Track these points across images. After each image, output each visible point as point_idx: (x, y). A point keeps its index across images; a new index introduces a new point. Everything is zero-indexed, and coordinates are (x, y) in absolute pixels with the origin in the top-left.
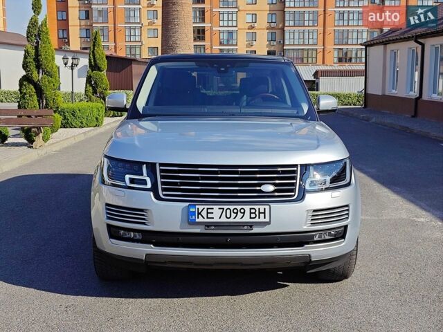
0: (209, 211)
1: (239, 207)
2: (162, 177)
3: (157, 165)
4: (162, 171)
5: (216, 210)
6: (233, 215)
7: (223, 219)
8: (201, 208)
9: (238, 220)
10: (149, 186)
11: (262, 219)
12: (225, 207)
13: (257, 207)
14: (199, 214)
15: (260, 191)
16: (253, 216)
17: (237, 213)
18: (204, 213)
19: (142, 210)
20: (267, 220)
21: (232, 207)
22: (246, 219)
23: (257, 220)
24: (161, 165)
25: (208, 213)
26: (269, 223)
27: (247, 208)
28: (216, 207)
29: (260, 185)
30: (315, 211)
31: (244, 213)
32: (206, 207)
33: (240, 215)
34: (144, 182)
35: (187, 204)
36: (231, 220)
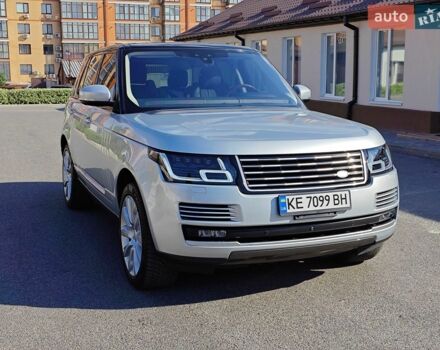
0: (299, 200)
1: (324, 195)
2: (245, 170)
3: (237, 158)
4: (243, 163)
5: (305, 199)
6: (320, 203)
7: (312, 208)
8: (290, 198)
9: (324, 207)
10: (230, 179)
11: (344, 205)
12: (312, 196)
13: (339, 193)
14: (290, 204)
15: (337, 178)
16: (337, 202)
17: (323, 201)
18: (294, 203)
19: (226, 206)
20: (348, 205)
21: (318, 195)
22: (331, 206)
23: (340, 206)
24: (240, 157)
25: (297, 203)
26: (350, 208)
27: (331, 195)
28: (304, 196)
29: (336, 172)
30: (378, 194)
31: (329, 200)
32: (295, 197)
33: (326, 202)
34: (224, 176)
35: (277, 196)
36: (318, 208)
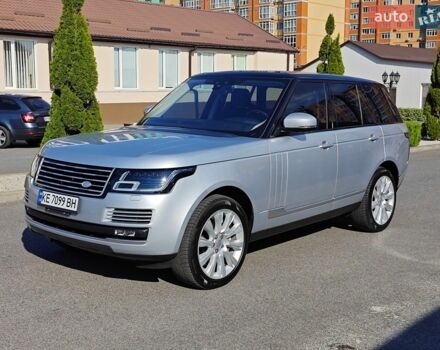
0: (48, 196)
1: (62, 196)
3: (43, 159)
4: (43, 163)
5: (51, 196)
6: (59, 202)
7: (53, 205)
8: (45, 193)
9: (60, 206)
11: (73, 209)
12: (56, 195)
13: (72, 198)
15: (80, 186)
16: (69, 205)
17: (61, 201)
18: (45, 198)
20: (75, 210)
21: (59, 196)
22: (64, 207)
23: (69, 208)
24: (46, 159)
25: (47, 198)
27: (67, 197)
28: (52, 194)
29: (82, 181)
30: (116, 209)
31: (64, 202)
32: (47, 193)
33: (62, 203)
35: (40, 190)
36: (57, 206)
